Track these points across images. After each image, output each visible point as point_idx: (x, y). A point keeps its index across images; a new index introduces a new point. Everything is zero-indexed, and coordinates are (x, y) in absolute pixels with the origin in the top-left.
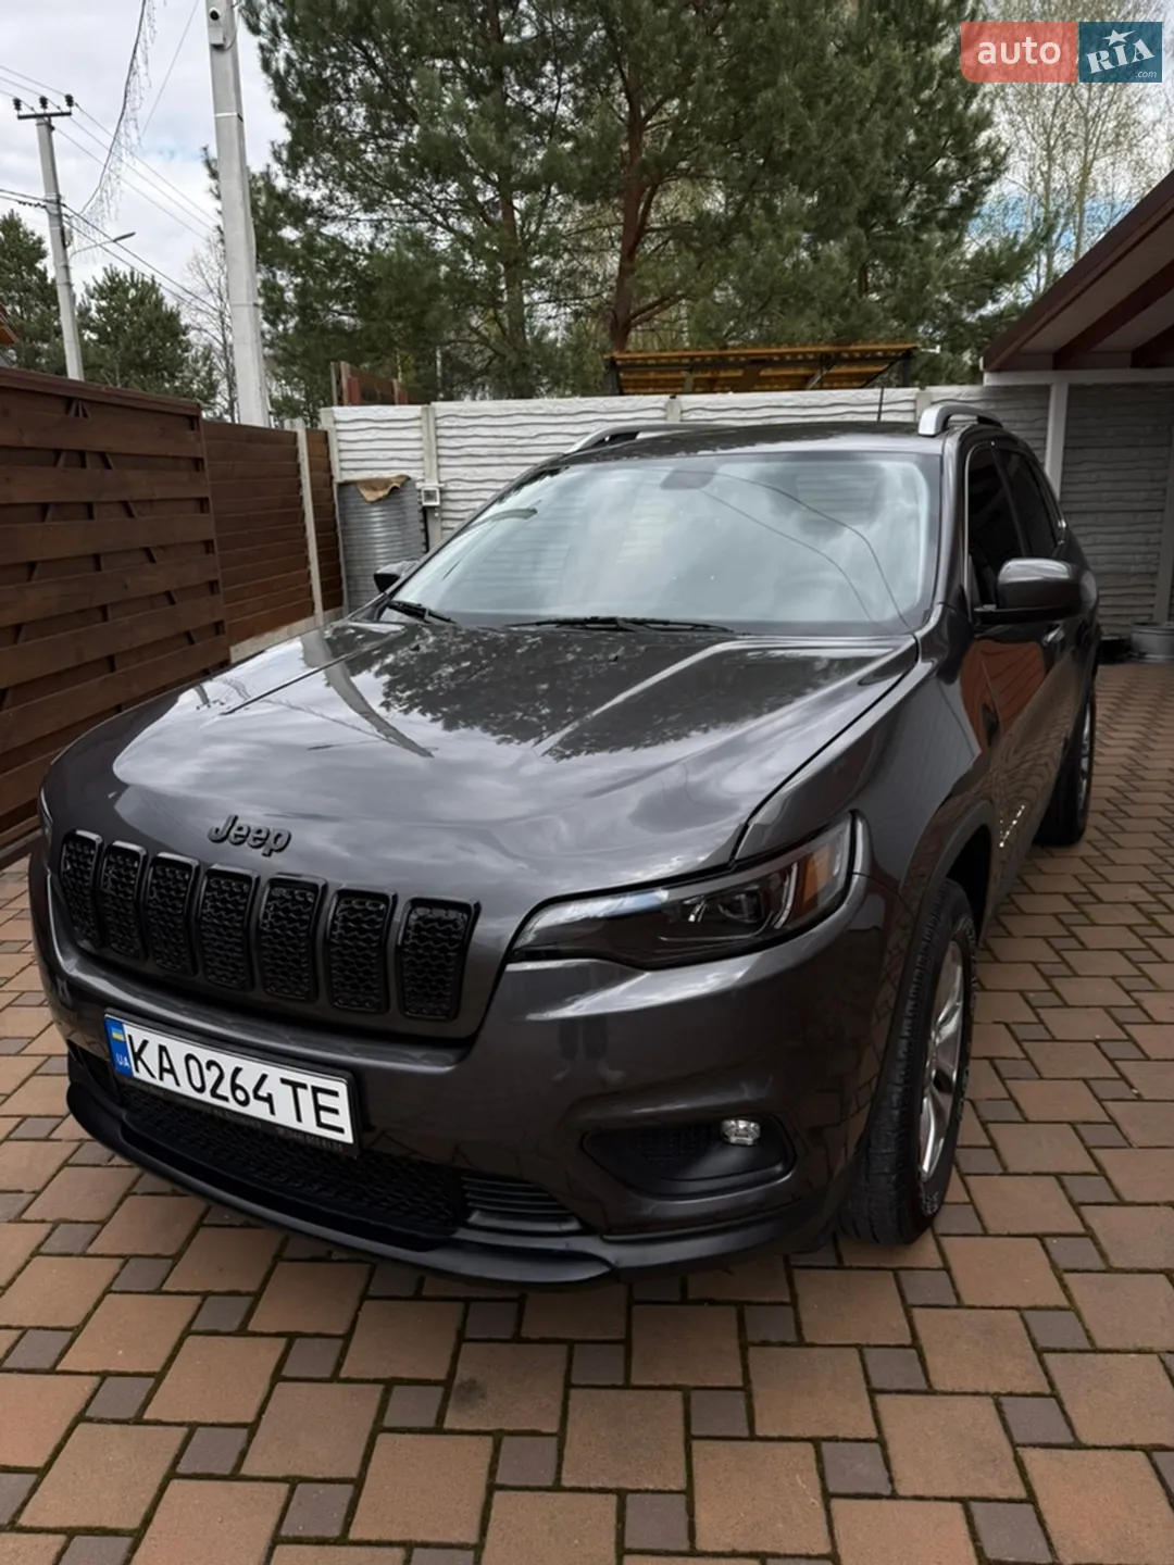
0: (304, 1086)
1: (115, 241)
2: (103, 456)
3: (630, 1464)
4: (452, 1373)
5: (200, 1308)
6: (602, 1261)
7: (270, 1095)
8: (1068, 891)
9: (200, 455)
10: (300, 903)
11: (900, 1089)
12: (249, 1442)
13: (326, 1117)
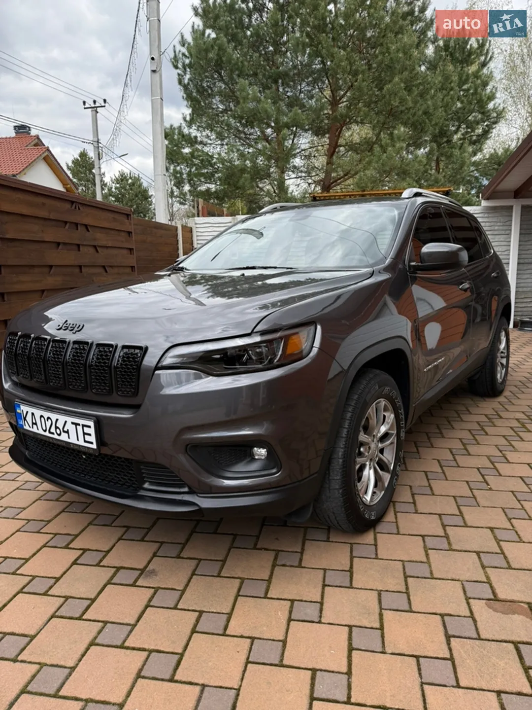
0: (79, 425)
1: (120, 157)
2: (86, 226)
3: (209, 602)
4: (146, 567)
5: (52, 538)
6: (197, 505)
7: (68, 430)
8: (487, 413)
9: (130, 231)
10: (82, 349)
11: (343, 450)
12: (55, 584)
13: (87, 438)
